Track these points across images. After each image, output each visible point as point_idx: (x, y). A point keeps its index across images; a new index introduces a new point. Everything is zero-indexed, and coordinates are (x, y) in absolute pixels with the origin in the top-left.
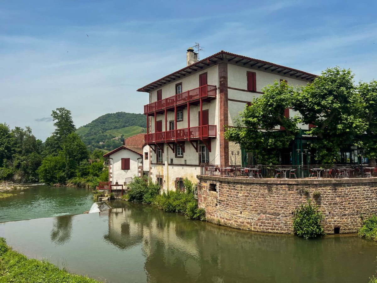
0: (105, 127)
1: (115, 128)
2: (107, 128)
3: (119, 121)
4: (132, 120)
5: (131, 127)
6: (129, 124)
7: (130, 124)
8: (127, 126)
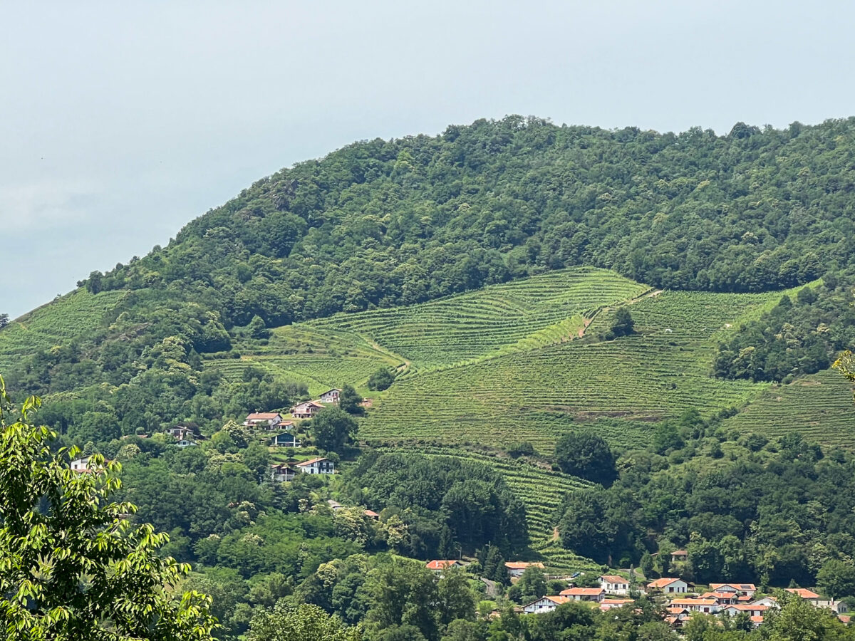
0: (276, 288)
1: (370, 299)
2: (296, 296)
3: (440, 220)
4: (570, 209)
5: (542, 282)
6: (533, 255)
7: (545, 250)
8: (507, 277)
